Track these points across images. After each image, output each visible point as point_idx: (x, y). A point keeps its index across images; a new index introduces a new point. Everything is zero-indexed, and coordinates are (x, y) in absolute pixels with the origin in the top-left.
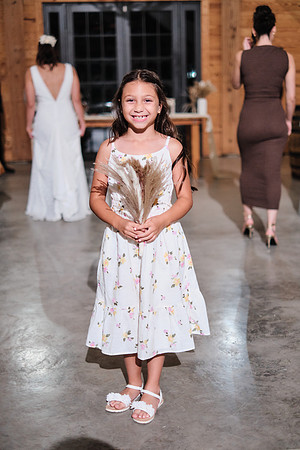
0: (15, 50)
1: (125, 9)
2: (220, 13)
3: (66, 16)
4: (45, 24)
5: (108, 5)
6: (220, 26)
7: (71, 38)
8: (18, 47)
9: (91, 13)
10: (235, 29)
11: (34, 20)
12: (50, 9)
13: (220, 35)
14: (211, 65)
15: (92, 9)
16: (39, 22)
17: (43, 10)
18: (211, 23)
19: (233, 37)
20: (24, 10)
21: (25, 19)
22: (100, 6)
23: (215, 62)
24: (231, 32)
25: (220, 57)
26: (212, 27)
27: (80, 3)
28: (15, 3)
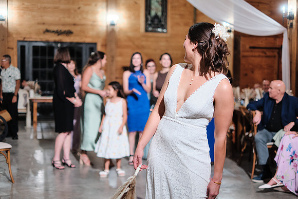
1: (59, 45)
2: (106, 49)
3: (29, 48)
7: (31, 58)
9: (42, 47)
10: (113, 57)
12: (21, 44)
15: (42, 44)
16: (15, 50)
17: (18, 44)
19: (112, 61)
20: (8, 43)
21: (8, 48)
22: (46, 43)
24: (111, 58)
25: (106, 71)
27: (36, 42)
28: (3, 40)
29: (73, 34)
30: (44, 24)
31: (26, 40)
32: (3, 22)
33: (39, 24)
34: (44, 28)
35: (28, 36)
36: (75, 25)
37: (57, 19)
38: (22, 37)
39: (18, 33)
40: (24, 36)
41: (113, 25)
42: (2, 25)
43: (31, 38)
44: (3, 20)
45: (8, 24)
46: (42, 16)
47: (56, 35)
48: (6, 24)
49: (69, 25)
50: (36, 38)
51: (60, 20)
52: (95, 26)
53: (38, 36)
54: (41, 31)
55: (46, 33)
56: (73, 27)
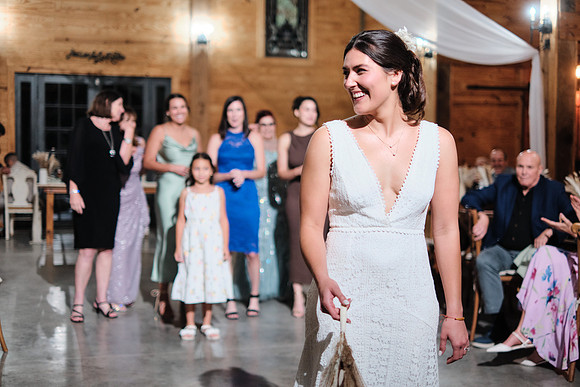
1: (97, 82)
2: (189, 90)
3: (38, 86)
4: (16, 92)
5: (80, 78)
7: (42, 107)
9: (63, 85)
10: (203, 106)
11: (6, 89)
12: (22, 79)
15: (64, 80)
16: (11, 91)
17: (15, 79)
19: (202, 113)
22: (72, 78)
24: (200, 108)
27: (52, 75)
29: (126, 61)
30: (67, 40)
31: (31, 71)
33: (57, 40)
34: (68, 47)
35: (36, 64)
36: (128, 42)
37: (94, 30)
38: (24, 67)
39: (17, 59)
40: (29, 65)
41: (202, 42)
43: (42, 68)
47: (92, 61)
49: (117, 42)
50: (52, 69)
51: (98, 32)
52: (167, 44)
53: (56, 64)
54: (61, 54)
55: (72, 58)
56: (125, 46)
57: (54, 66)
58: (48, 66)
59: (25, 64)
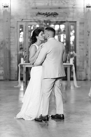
0: (7, 39)
1: (48, 24)
2: (84, 26)
3: (26, 27)
4: (18, 29)
5: (41, 22)
6: (84, 31)
8: (7, 37)
10: (89, 32)
11: (14, 28)
12: (20, 24)
13: (84, 34)
14: (80, 45)
15: (36, 24)
16: (16, 28)
17: (17, 24)
18: (80, 30)
19: (89, 35)
20: (10, 24)
21: (11, 27)
22: (39, 23)
23: (81, 44)
24: (88, 33)
25: (83, 43)
26: (81, 31)
27: (31, 22)
28: (7, 21)
29: (59, 15)
30: (36, 8)
32: (7, 8)
33: (33, 8)
34: (37, 11)
35: (25, 18)
36: (59, 8)
37: (47, 4)
38: (20, 19)
39: (18, 16)
40: (22, 18)
41: (87, 7)
42: (6, 10)
43: (27, 19)
44: (7, 7)
45: (10, 9)
46: (35, 3)
47: (46, 16)
48: (9, 10)
49: (55, 8)
50: (31, 20)
51: (48, 5)
52: (75, 8)
53: (33, 17)
54: (34, 14)
55: (38, 15)
56: (58, 10)
57: (32, 19)
58: (30, 18)
59: (21, 18)
